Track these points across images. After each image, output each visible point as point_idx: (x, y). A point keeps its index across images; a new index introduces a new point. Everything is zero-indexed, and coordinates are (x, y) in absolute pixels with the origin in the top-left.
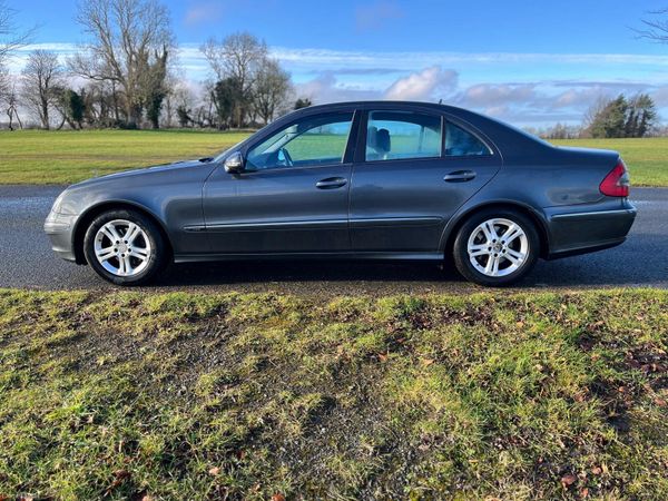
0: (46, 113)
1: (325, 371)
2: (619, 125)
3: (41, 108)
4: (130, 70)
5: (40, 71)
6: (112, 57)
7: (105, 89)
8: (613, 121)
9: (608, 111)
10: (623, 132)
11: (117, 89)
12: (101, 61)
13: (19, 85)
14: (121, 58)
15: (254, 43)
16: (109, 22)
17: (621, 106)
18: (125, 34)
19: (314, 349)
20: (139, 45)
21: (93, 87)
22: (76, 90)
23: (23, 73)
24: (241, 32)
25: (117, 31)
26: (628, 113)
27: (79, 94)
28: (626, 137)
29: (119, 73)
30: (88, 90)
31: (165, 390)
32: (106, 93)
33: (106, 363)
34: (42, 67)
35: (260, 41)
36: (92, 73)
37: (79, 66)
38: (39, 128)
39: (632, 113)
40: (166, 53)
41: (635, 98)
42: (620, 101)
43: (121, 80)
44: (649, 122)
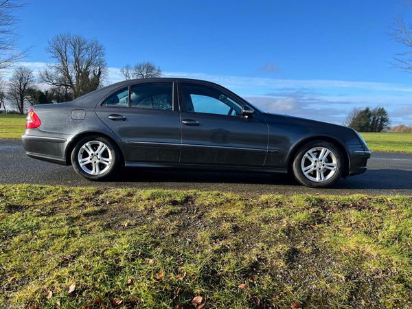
0: (22, 104)
1: (280, 233)
2: (367, 125)
3: (19, 101)
4: (78, 81)
5: (21, 79)
6: (68, 73)
7: (61, 92)
8: (363, 122)
9: (360, 116)
10: (370, 129)
11: (68, 92)
12: (60, 75)
13: (8, 87)
14: (73, 74)
15: (153, 69)
16: (67, 53)
17: (368, 114)
18: (77, 60)
19: (266, 221)
20: (84, 67)
21: (53, 90)
22: (43, 91)
23: (11, 80)
24: (146, 62)
25: (71, 58)
26: (372, 118)
27: (45, 94)
28: (371, 132)
29: (71, 83)
30: (50, 92)
31: (177, 242)
32: (61, 94)
33: (129, 225)
34: (22, 77)
35: (157, 68)
36: (55, 81)
37: (47, 77)
38: (17, 113)
39: (374, 118)
40: (100, 73)
41: (376, 109)
42: (367, 110)
43: (72, 86)
44: (385, 124)
